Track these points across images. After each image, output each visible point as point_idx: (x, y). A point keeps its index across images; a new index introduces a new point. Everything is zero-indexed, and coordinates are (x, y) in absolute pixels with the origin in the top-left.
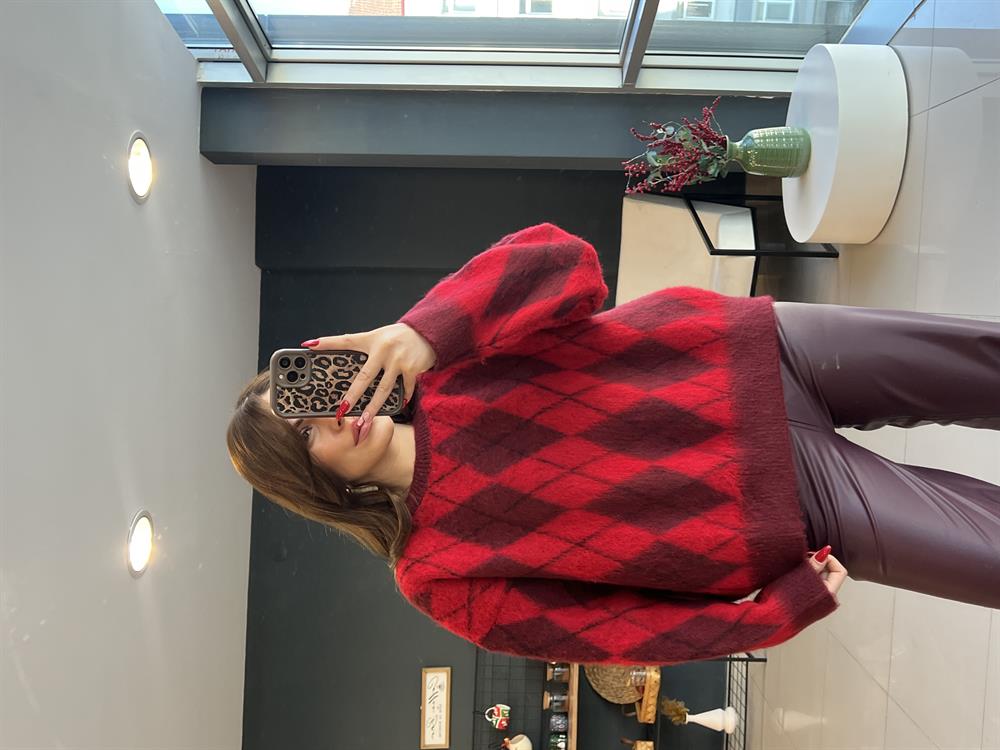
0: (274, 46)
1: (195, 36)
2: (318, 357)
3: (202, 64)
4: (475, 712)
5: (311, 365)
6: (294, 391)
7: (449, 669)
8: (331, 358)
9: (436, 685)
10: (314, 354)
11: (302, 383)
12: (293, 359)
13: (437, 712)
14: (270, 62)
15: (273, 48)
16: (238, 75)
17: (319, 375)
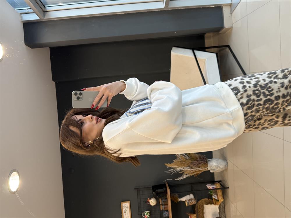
0: (46, 6)
1: (18, 6)
3: (22, 15)
4: (139, 214)
7: (129, 201)
9: (126, 206)
13: (127, 215)
14: (45, 12)
15: (45, 7)
16: (34, 17)
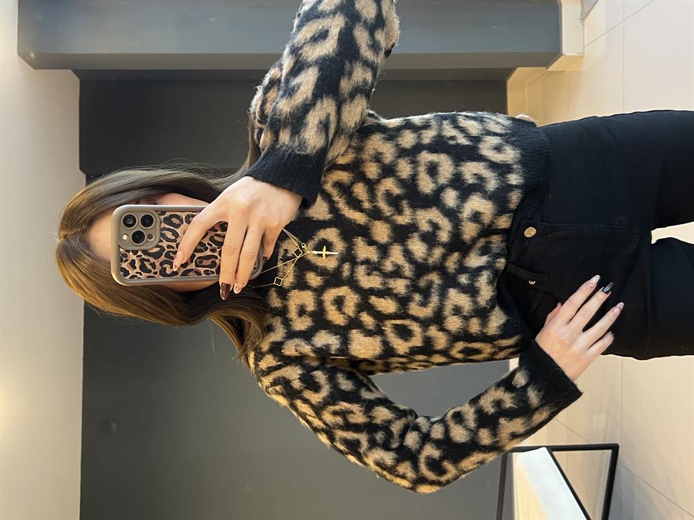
2: (168, 214)
5: (158, 224)
6: (140, 253)
8: (183, 215)
10: (163, 212)
11: (151, 245)
12: (139, 218)
17: (169, 235)
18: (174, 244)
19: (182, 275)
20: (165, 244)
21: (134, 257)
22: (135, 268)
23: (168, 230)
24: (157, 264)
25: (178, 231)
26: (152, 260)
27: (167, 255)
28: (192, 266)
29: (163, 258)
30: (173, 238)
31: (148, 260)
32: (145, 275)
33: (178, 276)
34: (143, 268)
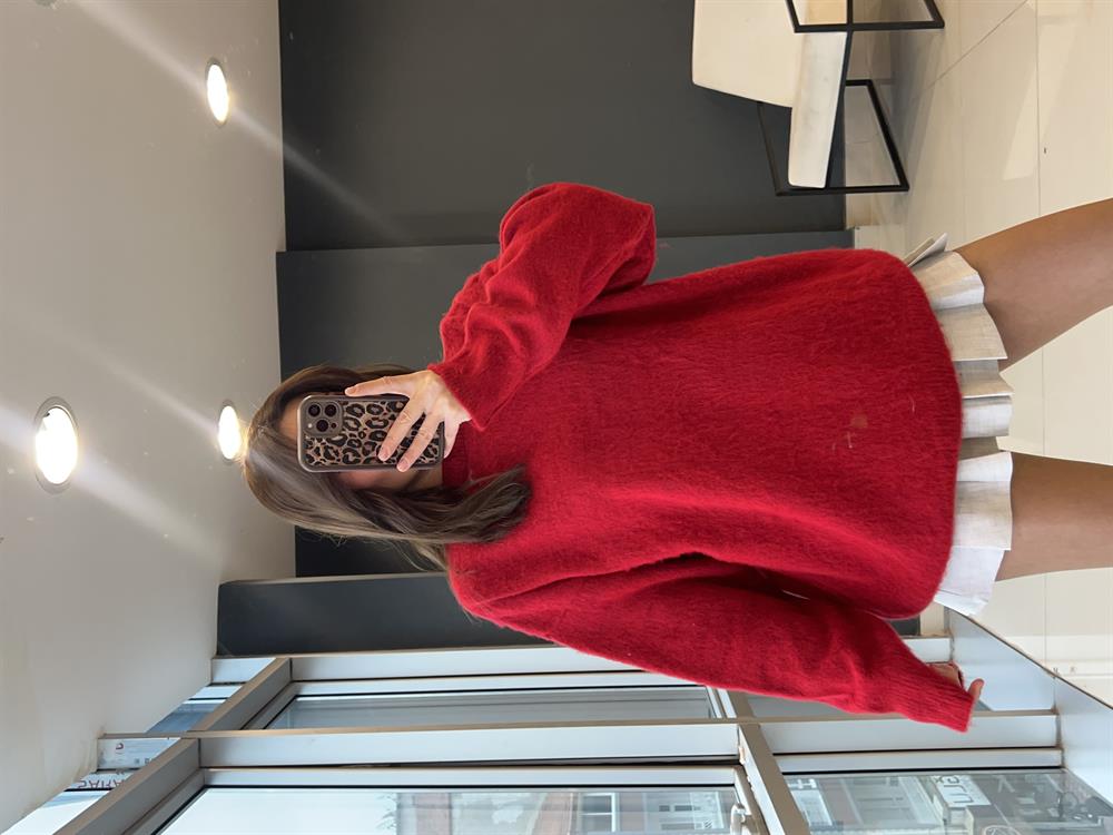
2: (350, 404)
5: (342, 413)
6: (324, 441)
8: (365, 405)
10: (346, 402)
11: (334, 433)
12: (322, 408)
17: (352, 424)
18: (356, 433)
19: (365, 462)
20: (347, 432)
21: (319, 445)
22: (319, 455)
23: (351, 419)
24: (340, 452)
25: (360, 420)
26: (335, 447)
27: (350, 442)
28: (373, 454)
29: (345, 446)
30: (355, 426)
31: (332, 448)
32: (328, 462)
33: (361, 464)
34: (327, 455)
